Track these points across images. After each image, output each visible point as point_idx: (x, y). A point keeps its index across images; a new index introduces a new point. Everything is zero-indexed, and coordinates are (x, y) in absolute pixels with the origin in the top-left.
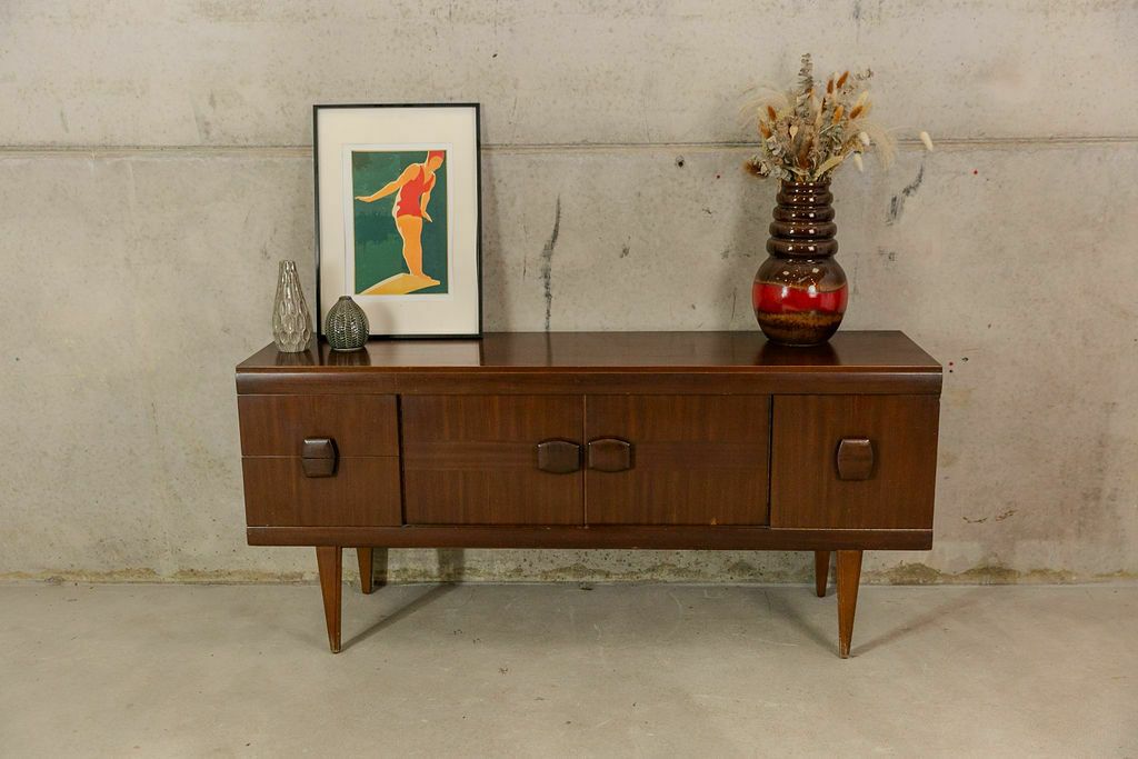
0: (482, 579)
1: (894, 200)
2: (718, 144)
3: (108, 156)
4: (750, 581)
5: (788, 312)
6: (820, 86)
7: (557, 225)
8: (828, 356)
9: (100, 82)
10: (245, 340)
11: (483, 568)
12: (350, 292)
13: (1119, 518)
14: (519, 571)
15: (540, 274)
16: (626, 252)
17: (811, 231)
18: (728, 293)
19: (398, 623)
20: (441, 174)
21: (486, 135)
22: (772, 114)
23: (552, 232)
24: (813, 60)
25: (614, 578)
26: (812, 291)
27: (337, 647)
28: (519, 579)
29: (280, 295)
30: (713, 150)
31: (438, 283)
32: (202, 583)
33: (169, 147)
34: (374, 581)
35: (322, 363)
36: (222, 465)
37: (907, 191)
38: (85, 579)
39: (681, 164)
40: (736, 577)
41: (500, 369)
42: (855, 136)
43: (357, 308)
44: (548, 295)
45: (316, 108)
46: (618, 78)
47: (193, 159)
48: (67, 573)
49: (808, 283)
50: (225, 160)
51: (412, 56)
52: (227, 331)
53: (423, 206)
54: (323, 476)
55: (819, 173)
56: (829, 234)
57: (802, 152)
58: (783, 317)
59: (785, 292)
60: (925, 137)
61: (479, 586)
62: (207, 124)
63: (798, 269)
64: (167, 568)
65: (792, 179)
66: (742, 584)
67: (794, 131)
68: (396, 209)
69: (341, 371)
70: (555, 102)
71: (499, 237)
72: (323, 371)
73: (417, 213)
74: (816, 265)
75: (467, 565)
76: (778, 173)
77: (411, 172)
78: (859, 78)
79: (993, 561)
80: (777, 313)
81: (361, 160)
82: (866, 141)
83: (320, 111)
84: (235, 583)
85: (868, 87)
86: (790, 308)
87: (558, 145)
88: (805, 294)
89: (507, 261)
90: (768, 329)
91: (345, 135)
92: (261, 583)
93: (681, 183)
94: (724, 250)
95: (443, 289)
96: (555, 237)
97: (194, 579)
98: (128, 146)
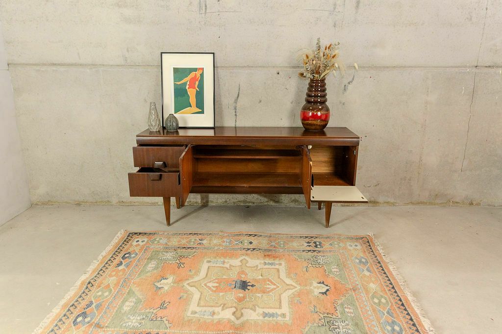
0: (214, 204)
1: (345, 86)
2: (290, 67)
3: (94, 68)
4: (298, 205)
5: (312, 120)
6: (322, 49)
7: (239, 93)
8: (323, 134)
10: (139, 128)
11: (215, 201)
12: (173, 112)
14: (226, 202)
15: (233, 108)
16: (260, 101)
17: (319, 95)
18: (292, 115)
19: (188, 217)
20: (202, 75)
21: (216, 63)
22: (307, 57)
23: (237, 95)
24: (321, 40)
25: (256, 204)
26: (319, 114)
27: (169, 224)
28: (226, 204)
29: (150, 113)
30: (288, 69)
31: (201, 110)
32: (126, 205)
33: (114, 65)
34: (180, 205)
35: (164, 134)
37: (349, 83)
38: (88, 204)
39: (278, 73)
40: (294, 204)
41: (221, 137)
42: (333, 64)
43: (175, 117)
44: (236, 115)
45: (162, 53)
46: (259, 45)
47: (121, 69)
48: (82, 202)
49: (318, 111)
50: (132, 70)
51: (193, 37)
52: (133, 125)
53: (196, 86)
55: (322, 76)
56: (324, 96)
57: (317, 69)
58: (310, 122)
59: (310, 114)
60: (356, 65)
61: (213, 207)
62: (126, 58)
63: (315, 106)
64: (114, 201)
65: (314, 78)
66: (295, 206)
67: (314, 62)
68: (187, 87)
69: (171, 137)
70: (238, 53)
71: (220, 96)
72: (165, 137)
73: (194, 88)
74: (320, 105)
75: (210, 200)
76: (309, 75)
77: (193, 74)
78: (335, 45)
79: (372, 199)
80: (308, 120)
81: (176, 70)
82: (337, 66)
83: (163, 54)
85: (338, 48)
86: (312, 119)
87: (239, 67)
88: (317, 115)
89: (223, 104)
90: (305, 126)
91: (171, 62)
93: (278, 80)
94: (291, 101)
95: (202, 112)
96: (238, 96)
97: (123, 204)
98: (100, 65)
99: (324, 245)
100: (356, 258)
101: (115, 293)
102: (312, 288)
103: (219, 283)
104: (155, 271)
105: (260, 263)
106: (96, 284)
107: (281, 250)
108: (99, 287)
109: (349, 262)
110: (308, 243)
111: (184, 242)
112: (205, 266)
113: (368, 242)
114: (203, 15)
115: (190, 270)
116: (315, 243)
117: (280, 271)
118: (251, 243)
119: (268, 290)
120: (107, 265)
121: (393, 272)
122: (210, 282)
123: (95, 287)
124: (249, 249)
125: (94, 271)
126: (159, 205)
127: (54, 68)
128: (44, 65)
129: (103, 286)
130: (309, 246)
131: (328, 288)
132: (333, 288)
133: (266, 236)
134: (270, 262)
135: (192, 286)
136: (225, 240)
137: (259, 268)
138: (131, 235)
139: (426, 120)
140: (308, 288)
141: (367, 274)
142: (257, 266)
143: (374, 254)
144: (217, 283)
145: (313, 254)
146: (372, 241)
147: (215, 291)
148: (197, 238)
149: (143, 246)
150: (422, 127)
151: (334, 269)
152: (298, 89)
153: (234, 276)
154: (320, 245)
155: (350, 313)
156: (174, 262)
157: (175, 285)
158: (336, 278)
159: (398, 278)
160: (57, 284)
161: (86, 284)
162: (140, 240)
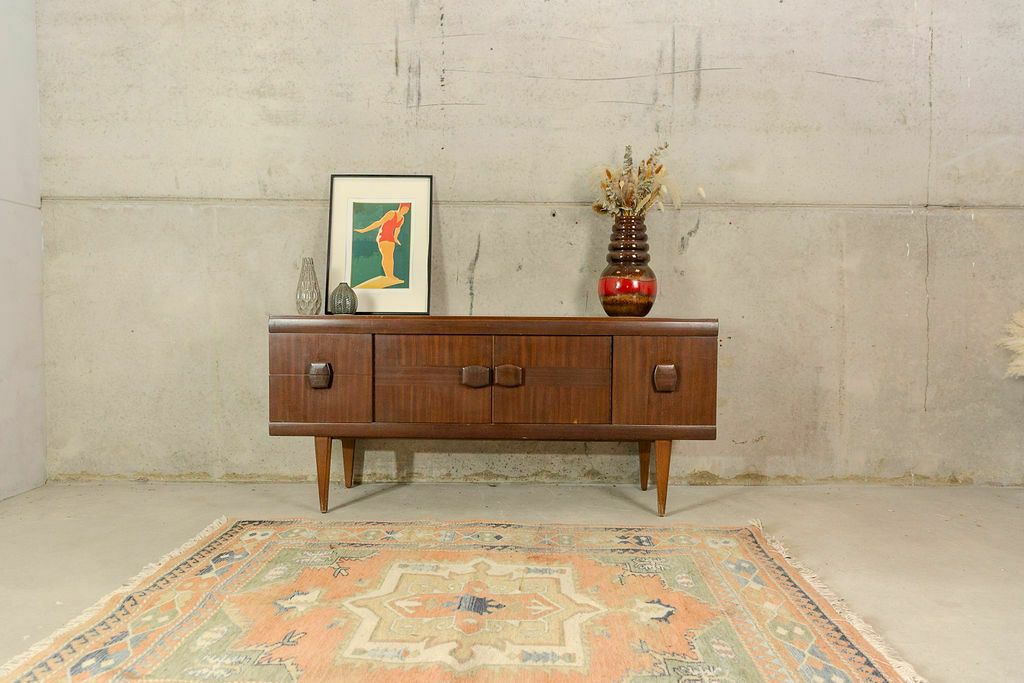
0: (424, 480)
1: (683, 238)
2: (576, 204)
3: (202, 204)
4: (599, 482)
6: (637, 164)
7: (478, 251)
9: (201, 159)
11: (425, 472)
12: (348, 281)
13: (829, 441)
14: (449, 475)
15: (467, 280)
16: (520, 267)
17: (634, 246)
18: (583, 294)
19: (366, 501)
20: (408, 216)
21: (436, 194)
22: (609, 174)
23: (475, 255)
24: (632, 150)
25: (510, 480)
27: (325, 508)
28: (449, 480)
29: (302, 278)
30: (573, 207)
31: (403, 282)
32: (240, 483)
33: (241, 199)
34: (354, 480)
36: (259, 402)
37: (690, 234)
38: (162, 479)
39: (554, 215)
40: (590, 480)
42: (659, 189)
43: (351, 292)
44: (472, 294)
45: (333, 176)
46: (516, 163)
47: (255, 207)
48: (151, 475)
49: (632, 278)
50: (274, 207)
53: (396, 236)
54: (322, 388)
55: (638, 210)
56: (644, 249)
57: (627, 197)
58: (618, 298)
59: (618, 285)
60: (702, 191)
61: (423, 485)
62: (266, 186)
64: (217, 472)
65: (622, 215)
66: (593, 485)
67: (622, 184)
68: (378, 237)
70: (478, 177)
71: (442, 257)
72: (327, 319)
73: (392, 240)
74: (637, 267)
75: (415, 471)
76: (612, 208)
77: (390, 215)
78: (661, 149)
79: (752, 470)
80: (613, 296)
81: (359, 208)
82: (666, 193)
83: (335, 179)
84: (262, 483)
87: (480, 202)
89: (447, 272)
90: (609, 308)
91: (349, 193)
93: (554, 227)
94: (580, 267)
95: (406, 285)
96: (476, 258)
97: (235, 480)
98: (215, 199)
99: (658, 542)
100: (729, 562)
101: (184, 617)
102: (634, 610)
103: (425, 602)
104: (282, 582)
105: (518, 570)
106: (145, 601)
107: (564, 550)
108: (150, 606)
109: (713, 569)
110: (623, 537)
111: (353, 535)
112: (393, 574)
113: (752, 535)
114: (414, 110)
115: (360, 580)
116: (637, 538)
117: (562, 582)
118: (498, 537)
119: (534, 613)
120: (176, 572)
121: (812, 584)
122: (403, 599)
123: (141, 606)
124: (493, 547)
125: (145, 582)
126: (309, 482)
127: (128, 205)
128: (109, 199)
129: (158, 605)
130: (625, 542)
131: (671, 609)
132: (681, 609)
133: (532, 527)
134: (539, 567)
135: (359, 607)
136: (443, 532)
137: (514, 577)
138: (239, 526)
139: (844, 307)
140: (625, 610)
141: (758, 587)
142: (511, 575)
143: (767, 556)
144: (419, 600)
145: (635, 555)
146: (760, 536)
147: (413, 616)
148: (383, 530)
149: (263, 542)
150: (838, 320)
151: (683, 579)
152: (594, 244)
153: (458, 588)
154: (648, 541)
155: (726, 652)
156: (326, 567)
157: (324, 604)
158: (689, 594)
159: (826, 594)
160: (58, 603)
161: (122, 600)
162: (259, 533)
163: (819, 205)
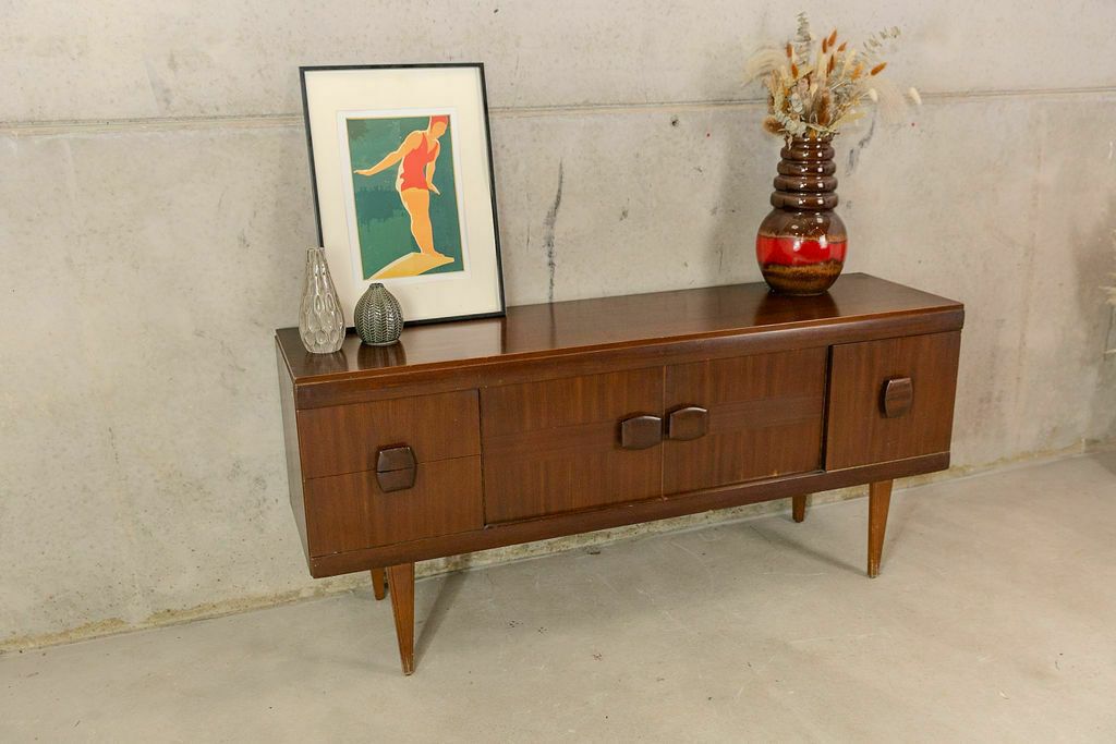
0: (489, 562)
1: (852, 151)
2: (707, 103)
3: (36, 134)
4: (733, 518)
5: (801, 264)
7: (560, 191)
10: (222, 343)
12: (358, 278)
13: (1003, 415)
15: (544, 242)
16: (625, 214)
17: (821, 185)
21: (489, 96)
22: (795, 72)
23: (554, 199)
25: (614, 538)
30: (703, 109)
31: (452, 260)
32: (184, 623)
33: (118, 120)
36: (200, 488)
37: (862, 144)
38: (32, 645)
39: (674, 123)
44: (551, 264)
45: (303, 70)
46: (617, 37)
47: (149, 134)
48: (7, 642)
50: (191, 133)
51: (408, 10)
52: (200, 334)
53: (429, 177)
54: (400, 489)
55: (833, 128)
56: (833, 188)
58: (803, 270)
59: (797, 245)
62: (167, 91)
63: (804, 222)
64: (137, 613)
65: (805, 135)
66: (726, 523)
67: (814, 87)
68: (399, 182)
70: (557, 61)
73: (423, 185)
74: (822, 218)
77: (413, 140)
80: (787, 266)
81: (356, 128)
83: (306, 73)
84: (222, 615)
87: (560, 108)
89: (511, 231)
91: (338, 101)
92: (252, 609)
93: (673, 143)
94: (712, 208)
95: (458, 266)
96: (558, 203)
98: (64, 121)
126: (303, 599)
139: (1034, 235)
150: (1026, 254)
152: (732, 169)
163: (1021, 92)
